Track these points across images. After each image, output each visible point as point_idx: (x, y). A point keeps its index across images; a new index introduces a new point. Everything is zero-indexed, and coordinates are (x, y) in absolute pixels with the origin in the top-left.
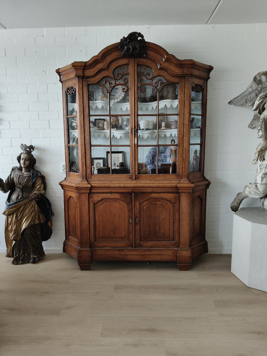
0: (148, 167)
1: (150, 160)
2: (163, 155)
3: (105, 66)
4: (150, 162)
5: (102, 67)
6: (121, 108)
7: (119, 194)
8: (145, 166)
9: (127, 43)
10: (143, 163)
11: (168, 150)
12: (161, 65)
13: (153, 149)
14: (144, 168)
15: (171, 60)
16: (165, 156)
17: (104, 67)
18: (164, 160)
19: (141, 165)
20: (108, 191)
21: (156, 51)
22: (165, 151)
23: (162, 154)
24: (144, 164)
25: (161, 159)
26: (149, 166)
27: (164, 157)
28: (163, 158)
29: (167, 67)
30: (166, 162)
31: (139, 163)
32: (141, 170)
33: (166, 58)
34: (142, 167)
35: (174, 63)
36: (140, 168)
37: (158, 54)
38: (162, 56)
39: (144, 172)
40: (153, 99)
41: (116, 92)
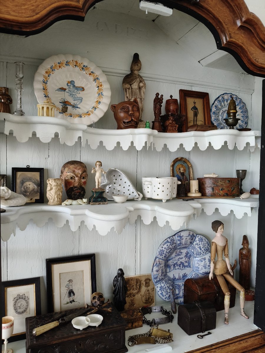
0: (158, 289)
1: (162, 270)
2: (184, 251)
4: (162, 275)
6: (101, 143)
8: (146, 283)
10: (140, 276)
11: (198, 242)
12: (230, 37)
13: (169, 244)
14: (144, 289)
15: (255, 29)
16: (187, 253)
17: (75, 4)
18: (186, 264)
19: (137, 283)
22: (191, 243)
23: (182, 251)
24: (143, 279)
25: (179, 263)
26: (159, 286)
27: (186, 256)
28: (183, 260)
29: (242, 44)
30: (190, 267)
31: (132, 279)
32: (136, 296)
33: (244, 19)
34: (138, 287)
35: (261, 39)
36: (133, 290)
37: (226, 5)
38: (236, 11)
39: (144, 299)
40: (178, 126)
41: (81, 98)
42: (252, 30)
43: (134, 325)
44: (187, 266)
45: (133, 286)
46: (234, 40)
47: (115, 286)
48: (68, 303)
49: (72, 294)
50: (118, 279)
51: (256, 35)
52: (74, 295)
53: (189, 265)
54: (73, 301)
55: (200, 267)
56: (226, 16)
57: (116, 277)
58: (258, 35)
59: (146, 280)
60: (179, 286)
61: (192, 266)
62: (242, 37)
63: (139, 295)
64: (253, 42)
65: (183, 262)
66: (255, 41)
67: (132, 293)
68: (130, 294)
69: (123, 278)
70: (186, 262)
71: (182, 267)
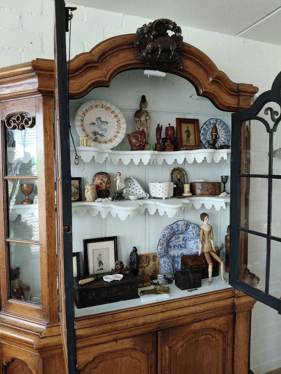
0: (162, 262)
1: (165, 249)
2: (181, 236)
3: (106, 78)
4: (164, 252)
5: (99, 79)
7: (131, 339)
8: (153, 259)
9: (152, 37)
10: (149, 254)
11: (191, 229)
12: (205, 89)
13: (169, 230)
14: (152, 263)
15: (222, 82)
16: (184, 238)
17: (104, 79)
18: (183, 246)
19: (147, 258)
20: (110, 338)
21: (198, 61)
22: (186, 230)
23: (180, 236)
24: (151, 256)
25: (178, 245)
26: (163, 260)
27: (183, 240)
28: (181, 243)
29: (214, 92)
30: (186, 248)
31: (143, 255)
32: (147, 268)
33: (214, 76)
34: (148, 261)
35: (227, 88)
36: (144, 263)
37: (201, 68)
38: (209, 71)
39: (152, 270)
40: (173, 146)
41: (105, 129)
42: (221, 82)
43: (144, 285)
44: (184, 247)
45: (144, 261)
46: (208, 90)
47: (131, 259)
48: (98, 270)
49: (101, 264)
50: (133, 254)
51: (223, 85)
52: (103, 265)
53: (185, 246)
54: (102, 269)
55: (194, 248)
56: (202, 75)
57: (132, 253)
58: (225, 85)
59: (153, 257)
60: (178, 261)
61: (187, 248)
62: (214, 87)
63: (148, 267)
64: (222, 90)
65: (181, 244)
66: (223, 89)
67: (144, 266)
68: (142, 266)
69: (137, 254)
70: (183, 244)
71: (180, 248)
